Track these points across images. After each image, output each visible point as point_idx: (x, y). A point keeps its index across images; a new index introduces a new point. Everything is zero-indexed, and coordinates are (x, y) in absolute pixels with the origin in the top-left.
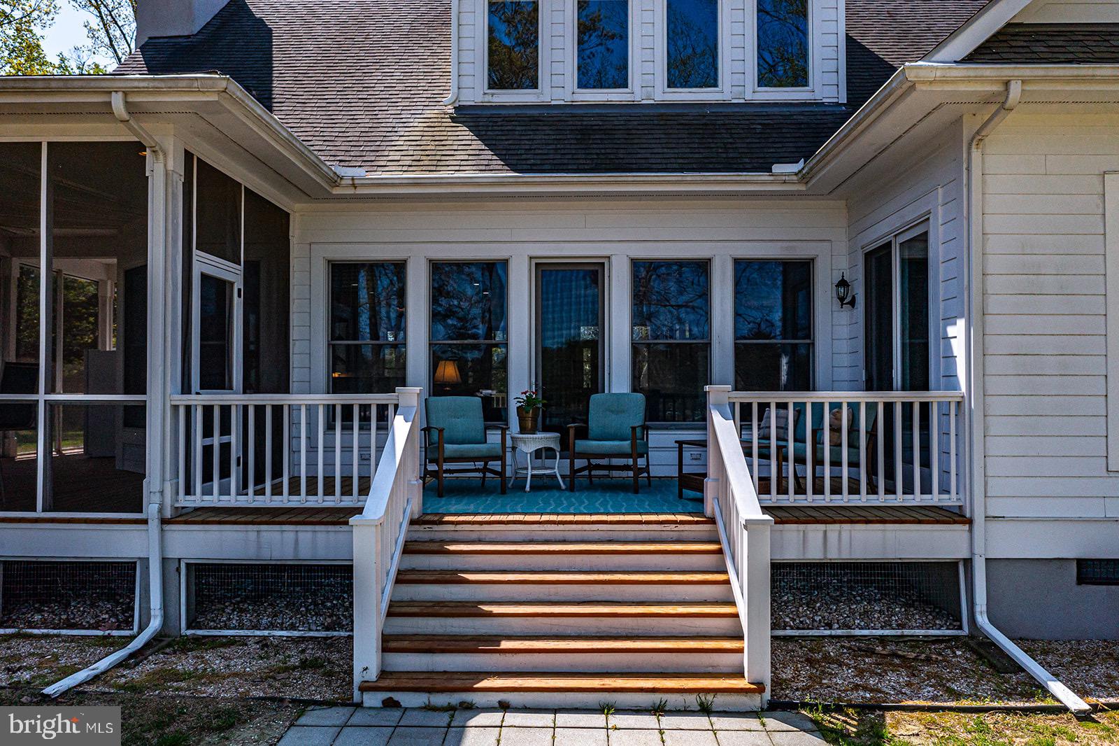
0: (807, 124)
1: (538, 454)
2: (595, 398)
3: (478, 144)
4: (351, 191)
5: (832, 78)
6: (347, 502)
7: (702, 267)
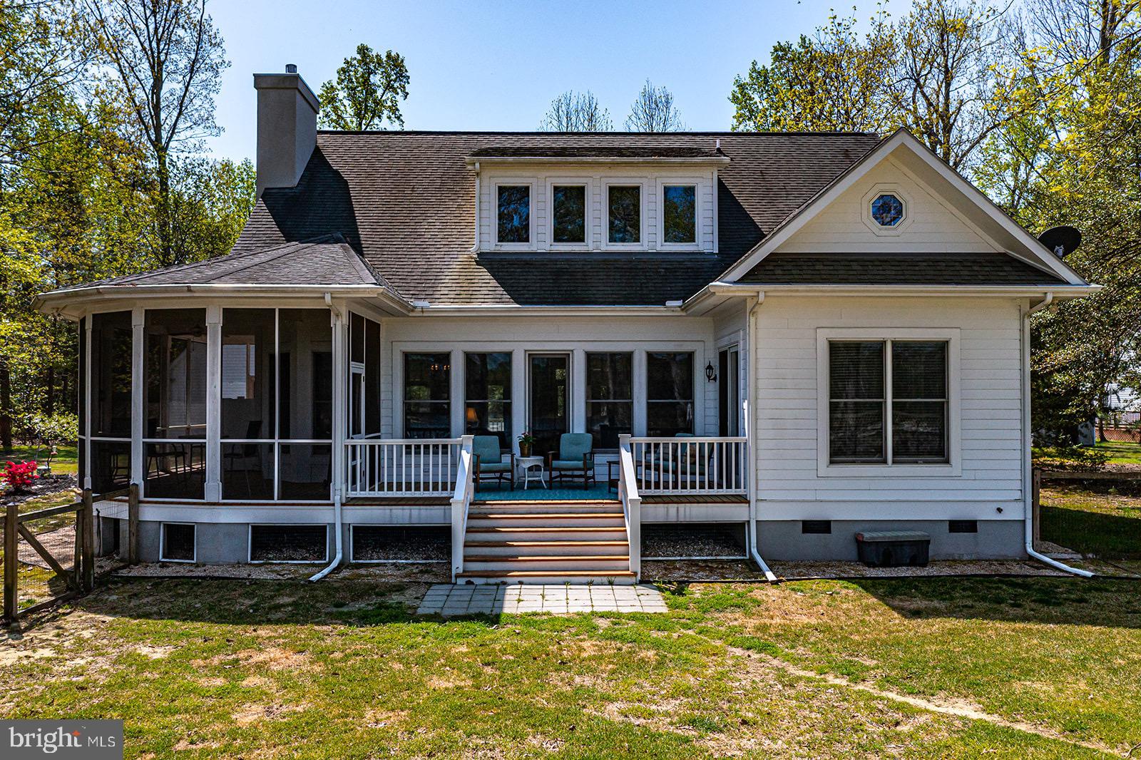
0: (692, 268)
1: (530, 469)
2: (564, 436)
3: (494, 283)
4: (421, 314)
5: (709, 237)
6: (445, 494)
7: (628, 357)
